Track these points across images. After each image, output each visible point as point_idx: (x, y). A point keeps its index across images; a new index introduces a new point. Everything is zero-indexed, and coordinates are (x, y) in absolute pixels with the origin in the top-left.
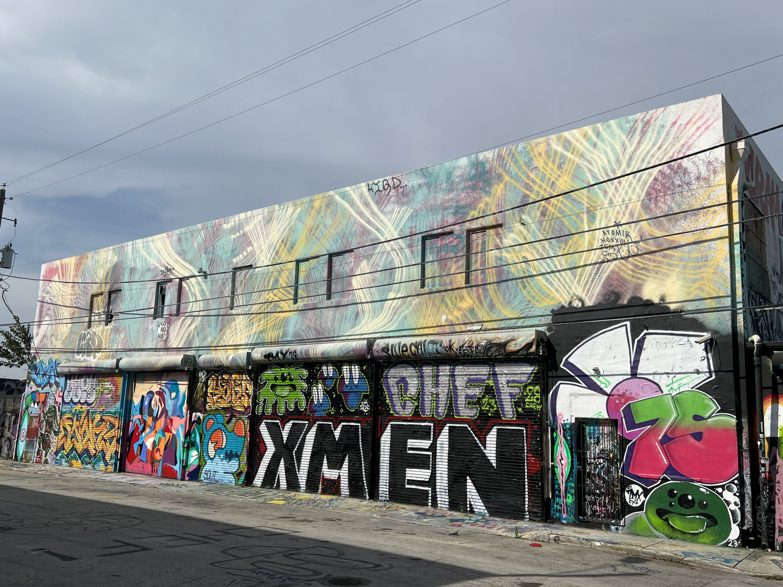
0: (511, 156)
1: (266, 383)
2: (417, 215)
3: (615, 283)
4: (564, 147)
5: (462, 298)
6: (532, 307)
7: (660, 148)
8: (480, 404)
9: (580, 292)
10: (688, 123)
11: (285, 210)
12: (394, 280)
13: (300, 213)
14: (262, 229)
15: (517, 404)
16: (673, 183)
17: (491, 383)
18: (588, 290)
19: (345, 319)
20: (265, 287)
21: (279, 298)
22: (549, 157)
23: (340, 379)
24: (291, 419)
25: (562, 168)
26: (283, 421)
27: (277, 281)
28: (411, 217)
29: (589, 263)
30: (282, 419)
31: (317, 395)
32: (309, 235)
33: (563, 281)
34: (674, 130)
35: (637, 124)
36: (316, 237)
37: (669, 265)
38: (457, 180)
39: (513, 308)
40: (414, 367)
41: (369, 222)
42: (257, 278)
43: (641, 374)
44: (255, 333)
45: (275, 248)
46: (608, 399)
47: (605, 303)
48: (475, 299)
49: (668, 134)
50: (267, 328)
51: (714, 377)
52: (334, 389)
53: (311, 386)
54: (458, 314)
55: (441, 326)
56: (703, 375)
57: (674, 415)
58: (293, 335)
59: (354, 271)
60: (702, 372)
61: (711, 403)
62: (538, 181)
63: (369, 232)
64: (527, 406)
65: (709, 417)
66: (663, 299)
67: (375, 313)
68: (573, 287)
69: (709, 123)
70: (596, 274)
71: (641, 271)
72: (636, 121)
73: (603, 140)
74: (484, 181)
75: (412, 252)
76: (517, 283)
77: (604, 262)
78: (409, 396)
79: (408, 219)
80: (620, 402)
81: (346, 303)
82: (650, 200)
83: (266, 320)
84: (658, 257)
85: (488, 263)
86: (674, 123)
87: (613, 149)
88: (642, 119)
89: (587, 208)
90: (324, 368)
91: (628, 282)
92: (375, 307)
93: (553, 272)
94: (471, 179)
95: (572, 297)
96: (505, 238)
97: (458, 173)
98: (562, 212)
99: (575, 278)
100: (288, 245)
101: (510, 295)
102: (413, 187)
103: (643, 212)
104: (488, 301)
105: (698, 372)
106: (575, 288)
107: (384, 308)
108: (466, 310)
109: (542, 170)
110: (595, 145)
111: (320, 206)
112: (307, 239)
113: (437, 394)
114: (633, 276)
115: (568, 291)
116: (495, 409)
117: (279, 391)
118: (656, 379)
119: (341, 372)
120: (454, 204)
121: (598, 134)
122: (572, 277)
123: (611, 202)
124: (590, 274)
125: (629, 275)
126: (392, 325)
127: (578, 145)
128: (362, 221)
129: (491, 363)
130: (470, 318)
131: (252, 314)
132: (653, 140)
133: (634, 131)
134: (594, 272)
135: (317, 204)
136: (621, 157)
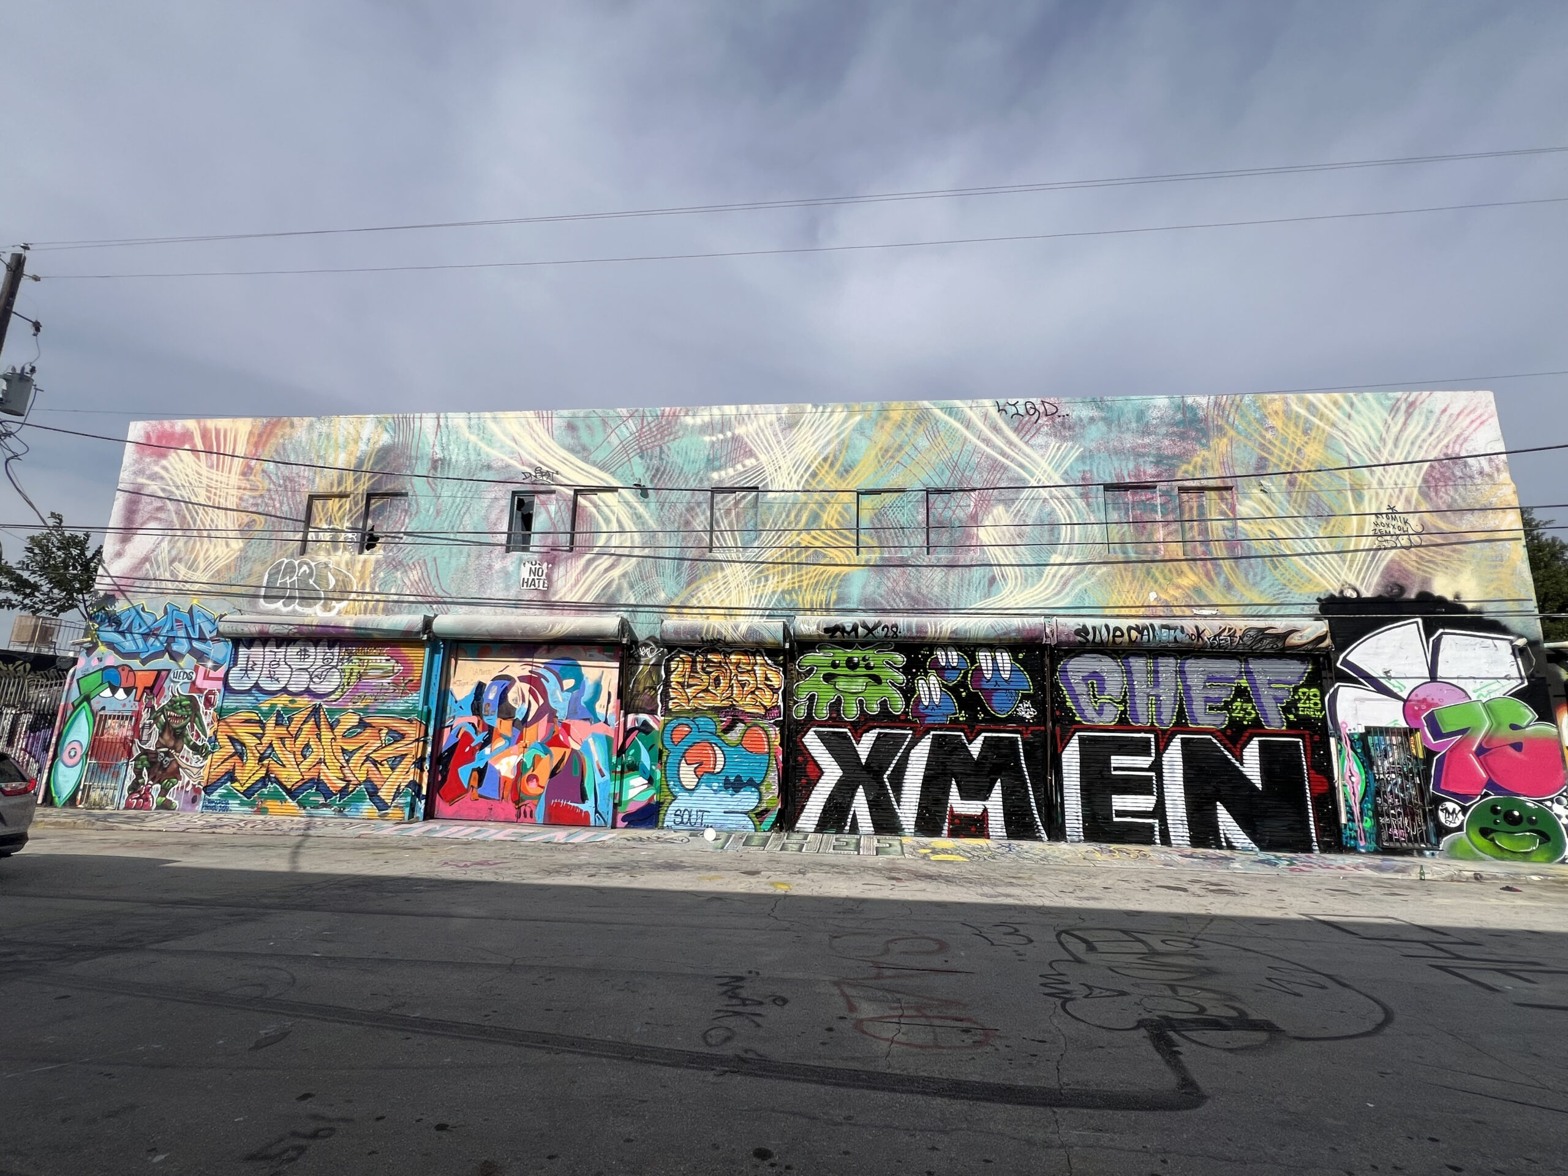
0: (1234, 407)
1: (812, 670)
2: (1091, 457)
3: (1396, 574)
4: (1308, 410)
5: (1181, 573)
6: (1289, 593)
7: (1431, 434)
8: (1228, 710)
9: (1352, 579)
10: (1459, 415)
11: (826, 415)
12: (1058, 539)
13: (860, 423)
14: (776, 435)
15: (1286, 710)
16: (1453, 473)
17: (1244, 683)
18: (1364, 579)
19: (969, 585)
20: (789, 523)
21: (823, 542)
22: (1289, 418)
23: (973, 670)
24: (875, 728)
25: (1308, 434)
26: (856, 732)
27: (815, 517)
28: (1082, 458)
29: (1361, 548)
30: (853, 726)
31: (927, 693)
32: (883, 457)
33: (1328, 565)
34: (1445, 418)
35: (1399, 403)
36: (898, 462)
37: (1461, 561)
38: (1154, 422)
39: (1262, 592)
40: (1113, 658)
41: (1003, 454)
42: (770, 508)
43: (1441, 678)
44: (774, 593)
45: (809, 467)
46: (1404, 706)
47: (1387, 595)
48: (1202, 576)
49: (1438, 420)
50: (800, 587)
51: (1526, 683)
52: (963, 684)
53: (913, 679)
54: (1177, 593)
55: (1149, 606)
56: (1514, 681)
57: (1487, 724)
58: (860, 601)
59: (980, 518)
60: (1513, 678)
61: (1527, 711)
62: (1277, 443)
63: (1006, 468)
64: (1301, 713)
65: (1528, 726)
66: (1457, 597)
67: (1026, 580)
68: (1343, 574)
69: (1484, 418)
70: (1372, 561)
71: (1427, 564)
72: (1398, 400)
73: (1359, 412)
74: (1197, 431)
75: (1088, 505)
76: (1264, 562)
77: (1380, 549)
78: (1108, 697)
79: (1077, 459)
80: (1420, 709)
81: (969, 563)
82: (1429, 487)
83: (797, 574)
84: (1446, 550)
85: (1212, 532)
86: (1444, 411)
87: (1373, 424)
88: (1406, 399)
89: (1351, 485)
90: (938, 653)
91: (1413, 574)
92: (1026, 573)
93: (1314, 554)
94: (1176, 424)
95: (1343, 585)
96: (1240, 505)
97: (1155, 413)
98: (1318, 485)
99: (1345, 564)
100: (838, 466)
101: (1255, 575)
102: (1081, 420)
103: (1420, 498)
104: (1222, 579)
105: (1507, 678)
106: (1346, 574)
107: (1045, 575)
108: (1189, 588)
109: (1281, 431)
110: (1349, 417)
111: (903, 419)
112: (879, 462)
113: (1158, 696)
114: (1418, 569)
115: (1336, 578)
116: (1253, 716)
117: (841, 684)
118: (1461, 683)
119: (973, 661)
120: (1154, 452)
121: (1352, 405)
122: (1340, 563)
123: (1380, 483)
124: (1364, 561)
125: (1413, 566)
126: (1064, 598)
127: (1326, 411)
128: (989, 450)
129: (1242, 658)
130: (1196, 598)
131: (762, 563)
132: (1421, 424)
133: (1398, 410)
134: (1369, 559)
135: (896, 416)
136: (1384, 435)
